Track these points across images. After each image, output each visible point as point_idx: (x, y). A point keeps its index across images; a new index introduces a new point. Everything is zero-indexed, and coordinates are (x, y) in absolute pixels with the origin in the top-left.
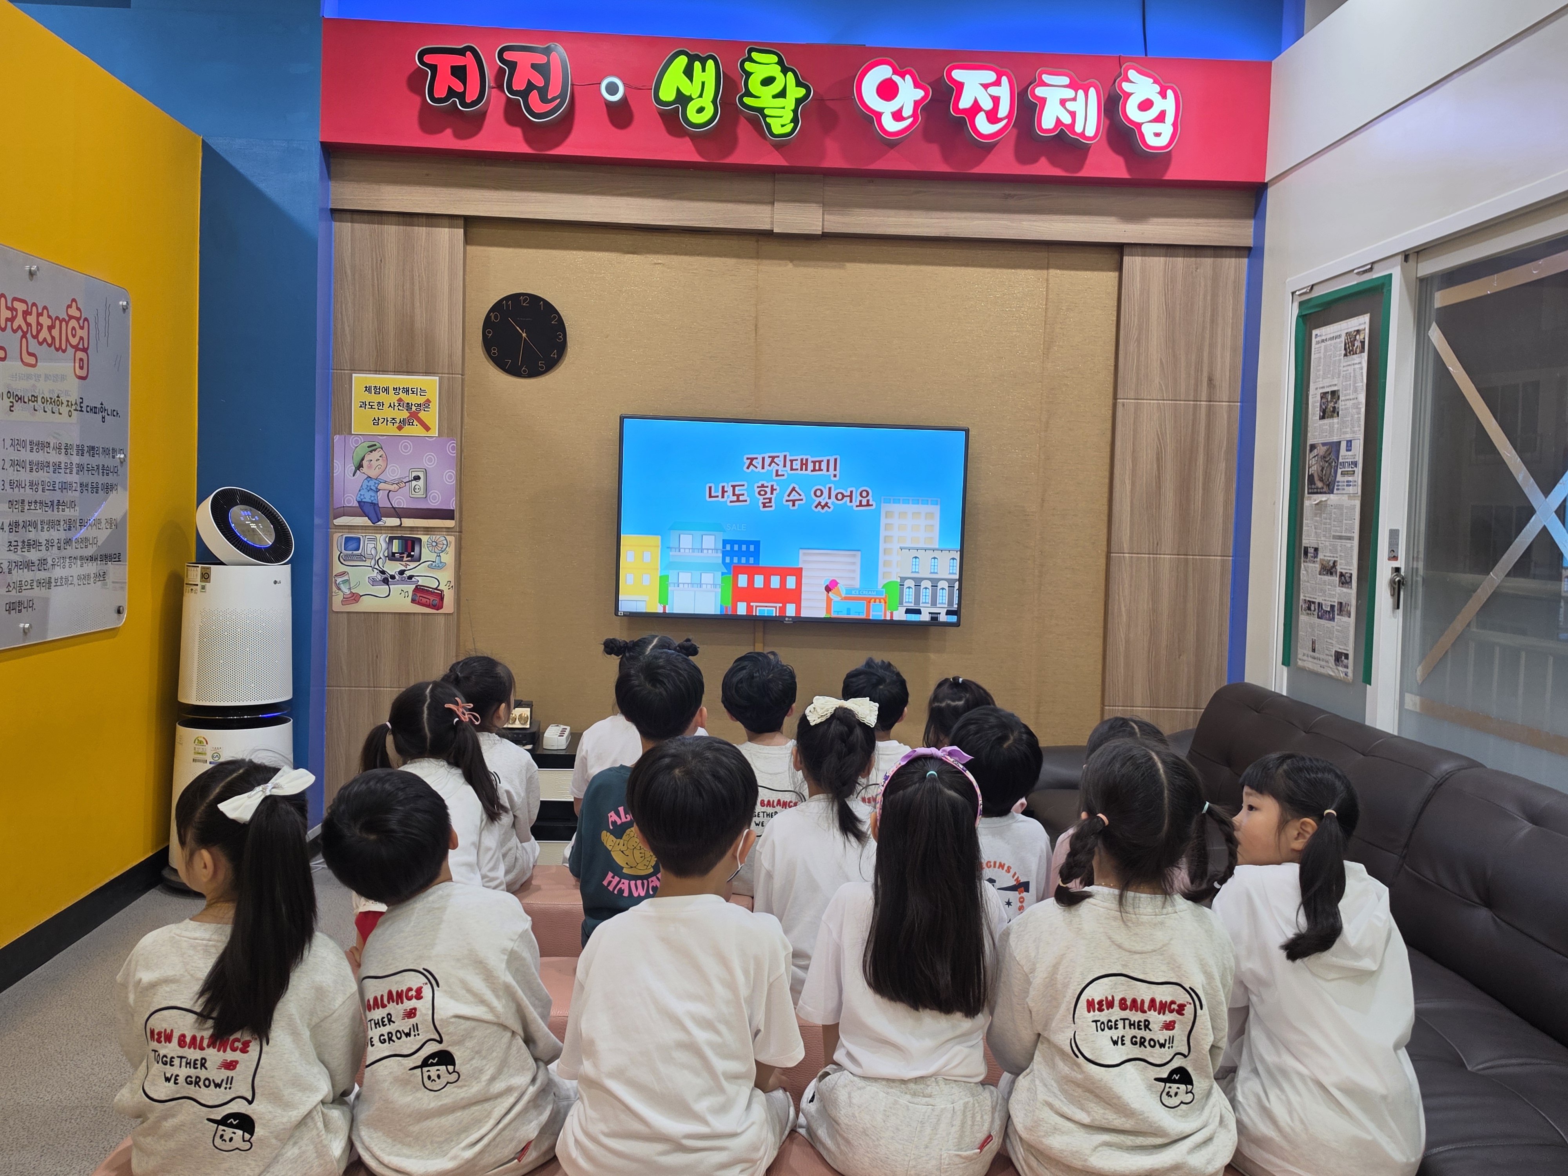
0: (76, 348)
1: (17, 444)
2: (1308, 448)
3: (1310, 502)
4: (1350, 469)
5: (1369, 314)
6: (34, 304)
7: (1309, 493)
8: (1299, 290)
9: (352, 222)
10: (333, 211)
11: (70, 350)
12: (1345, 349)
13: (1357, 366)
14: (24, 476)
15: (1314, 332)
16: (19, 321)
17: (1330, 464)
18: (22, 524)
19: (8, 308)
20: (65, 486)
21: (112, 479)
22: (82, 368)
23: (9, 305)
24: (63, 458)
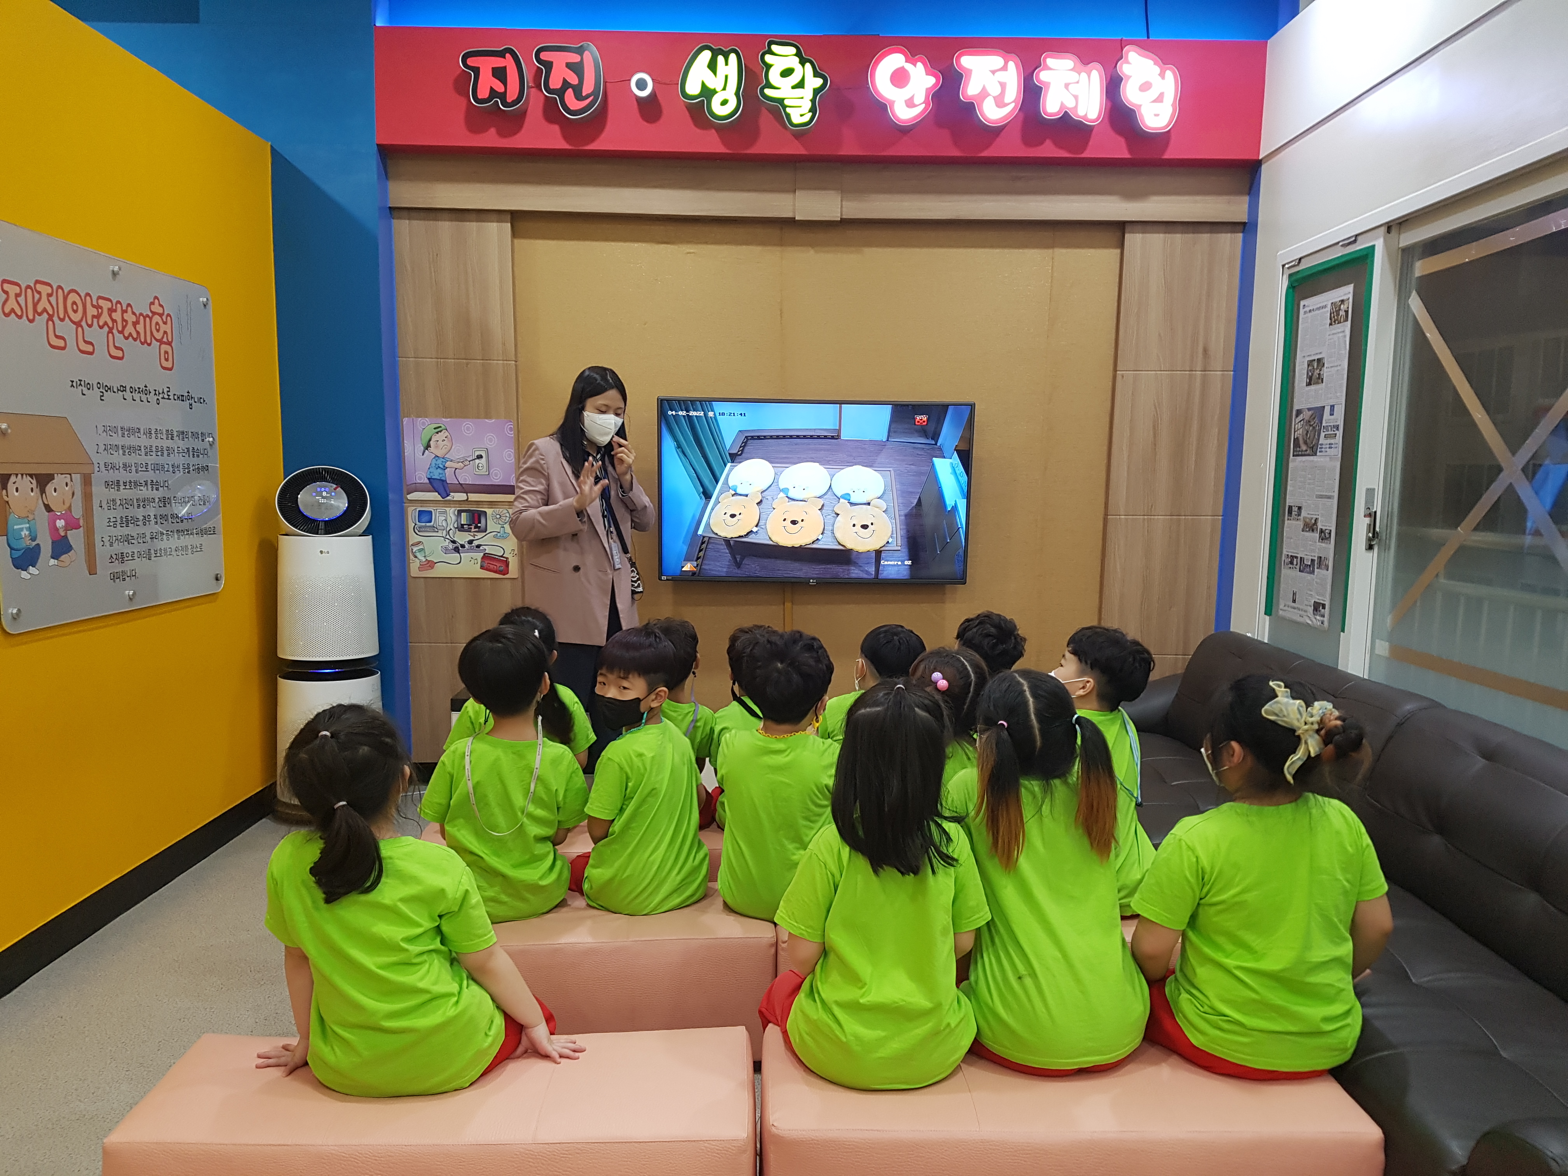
0: (161, 341)
1: (110, 430)
2: (1294, 413)
3: (1296, 463)
4: (1333, 432)
5: (1352, 285)
6: (118, 302)
7: (1293, 456)
8: (1288, 263)
9: (410, 218)
10: (392, 209)
11: (155, 344)
12: (1331, 319)
13: (1341, 335)
14: (118, 458)
15: (1302, 303)
16: (105, 317)
17: (1314, 428)
18: (118, 502)
19: (93, 306)
20: (157, 467)
21: (201, 461)
22: (167, 360)
23: (95, 303)
24: (154, 442)
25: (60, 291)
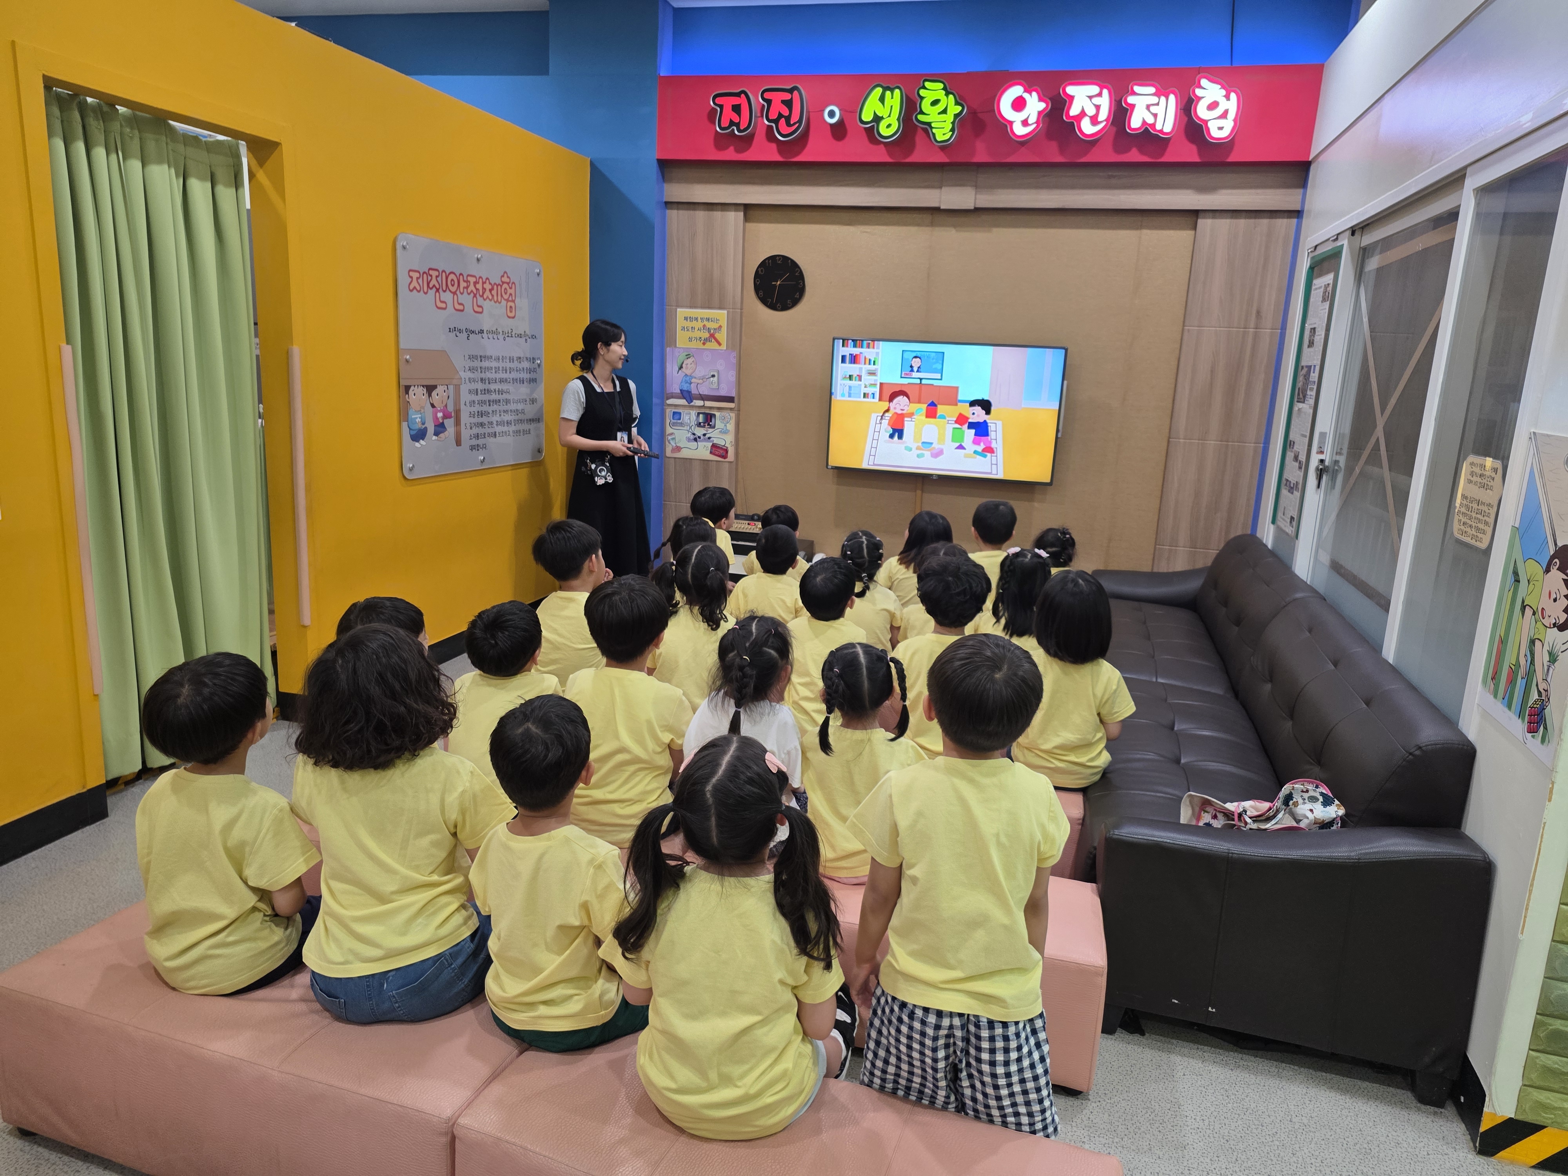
0: (507, 300)
1: (472, 357)
2: (1300, 368)
3: (1295, 408)
4: (1312, 387)
5: (1332, 273)
6: (480, 277)
7: (1296, 402)
8: (1311, 249)
9: (678, 209)
10: (666, 203)
11: (504, 302)
12: (1322, 297)
13: (1325, 311)
15: (1313, 282)
16: (472, 288)
17: (1306, 381)
18: (477, 402)
19: (464, 281)
20: (502, 381)
21: (533, 375)
22: (511, 312)
23: (465, 279)
24: (501, 365)
25: (444, 274)
